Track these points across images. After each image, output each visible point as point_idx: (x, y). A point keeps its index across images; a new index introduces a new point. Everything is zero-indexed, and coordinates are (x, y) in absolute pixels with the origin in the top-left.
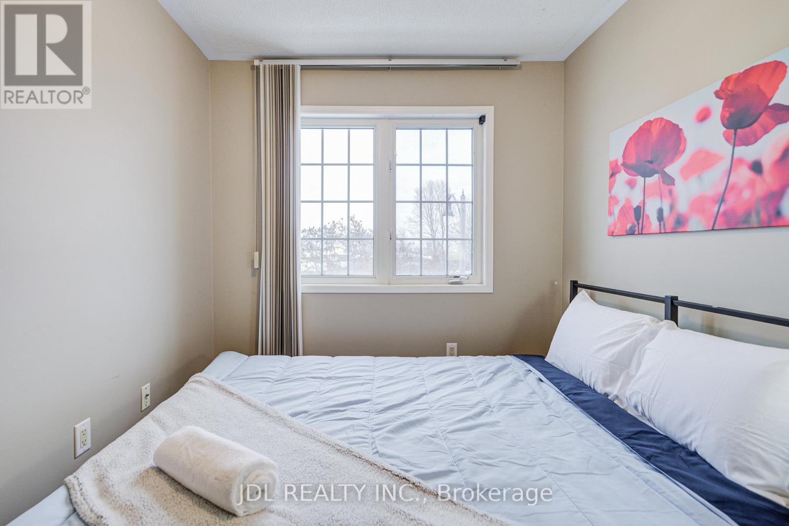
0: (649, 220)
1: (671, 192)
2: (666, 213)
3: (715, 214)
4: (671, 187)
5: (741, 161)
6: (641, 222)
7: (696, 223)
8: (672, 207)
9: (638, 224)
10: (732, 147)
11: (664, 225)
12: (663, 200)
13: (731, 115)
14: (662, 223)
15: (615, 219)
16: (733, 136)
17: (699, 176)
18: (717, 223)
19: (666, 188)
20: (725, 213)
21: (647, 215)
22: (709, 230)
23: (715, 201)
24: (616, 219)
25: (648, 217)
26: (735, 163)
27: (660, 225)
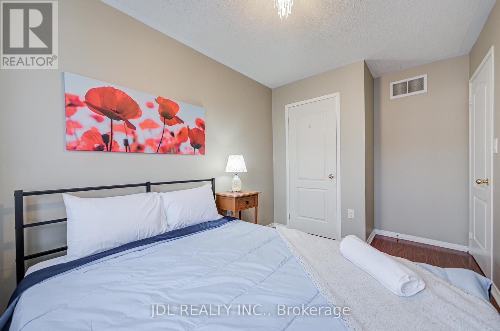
0: (117, 144)
1: (133, 133)
2: (130, 142)
3: (158, 147)
4: (133, 130)
5: (167, 130)
6: (109, 144)
7: (148, 149)
8: (134, 140)
9: (107, 145)
10: (164, 124)
11: (129, 148)
12: (128, 135)
13: (162, 111)
14: (128, 147)
15: (77, 139)
16: (164, 120)
17: (150, 130)
18: (159, 150)
19: (130, 130)
20: (162, 148)
21: (114, 141)
22: (155, 153)
23: (157, 142)
24: (80, 139)
25: (116, 142)
26: (165, 130)
27: (126, 148)
